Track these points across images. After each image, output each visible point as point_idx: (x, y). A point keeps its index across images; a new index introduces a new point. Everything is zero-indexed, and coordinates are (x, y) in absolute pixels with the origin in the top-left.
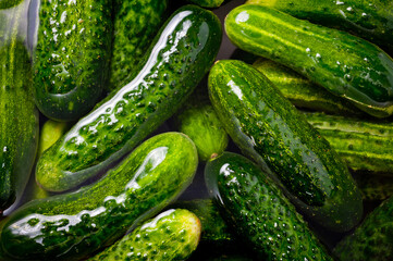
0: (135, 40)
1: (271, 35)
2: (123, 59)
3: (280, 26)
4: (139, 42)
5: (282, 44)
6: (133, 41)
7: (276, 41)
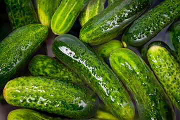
0: (59, 70)
1: (68, 15)
2: (67, 77)
3: (64, 11)
4: (60, 68)
5: (72, 11)
6: (59, 71)
7: (71, 13)
